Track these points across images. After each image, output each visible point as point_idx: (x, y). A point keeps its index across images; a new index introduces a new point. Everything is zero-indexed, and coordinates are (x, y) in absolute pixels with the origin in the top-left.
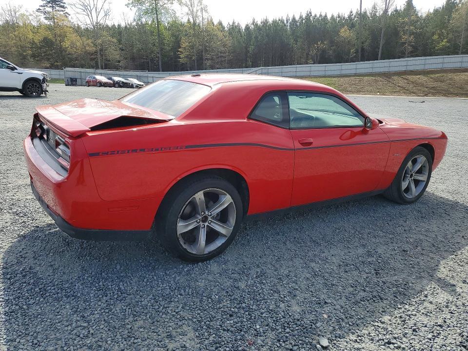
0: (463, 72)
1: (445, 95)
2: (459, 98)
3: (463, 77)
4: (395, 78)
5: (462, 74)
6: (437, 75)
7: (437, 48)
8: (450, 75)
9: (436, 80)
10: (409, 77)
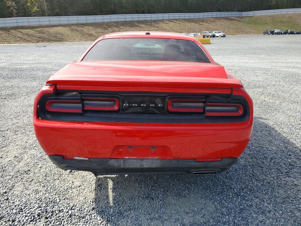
0: (52, 27)
1: (48, 41)
2: (56, 43)
3: (54, 30)
4: (13, 31)
5: (52, 28)
6: (39, 29)
7: (32, 12)
8: (46, 29)
9: (40, 32)
10: (22, 30)
